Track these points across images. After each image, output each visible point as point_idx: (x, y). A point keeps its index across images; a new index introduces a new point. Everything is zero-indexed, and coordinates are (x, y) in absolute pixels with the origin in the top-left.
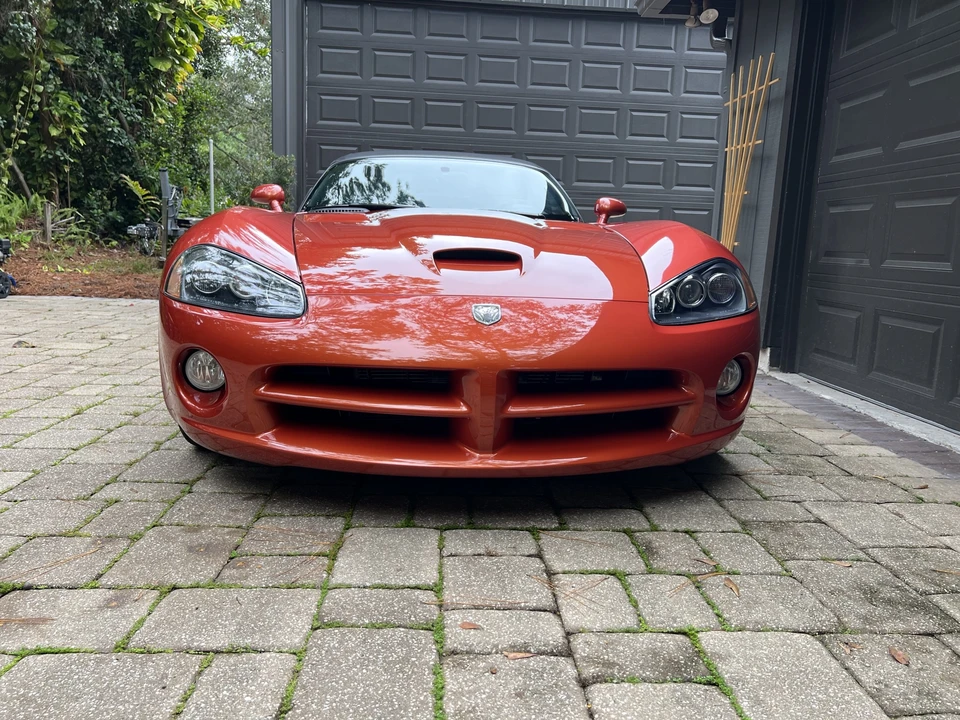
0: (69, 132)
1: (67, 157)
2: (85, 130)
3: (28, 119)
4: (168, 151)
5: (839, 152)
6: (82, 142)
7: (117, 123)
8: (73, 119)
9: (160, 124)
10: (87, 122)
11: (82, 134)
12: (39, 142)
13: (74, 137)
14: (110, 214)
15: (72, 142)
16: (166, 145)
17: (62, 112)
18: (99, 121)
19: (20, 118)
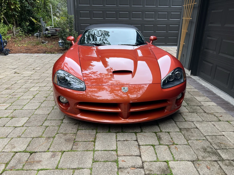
0: (16, 7)
1: (16, 13)
2: (20, 6)
3: (6, 5)
4: (41, 10)
5: (211, 23)
6: (19, 9)
7: (27, 3)
8: (16, 3)
9: (38, 3)
10: (20, 3)
11: (19, 7)
12: (9, 10)
13: (17, 8)
14: (28, 27)
15: (17, 10)
16: (40, 8)
17: (14, 2)
18: (23, 3)
19: (4, 4)
